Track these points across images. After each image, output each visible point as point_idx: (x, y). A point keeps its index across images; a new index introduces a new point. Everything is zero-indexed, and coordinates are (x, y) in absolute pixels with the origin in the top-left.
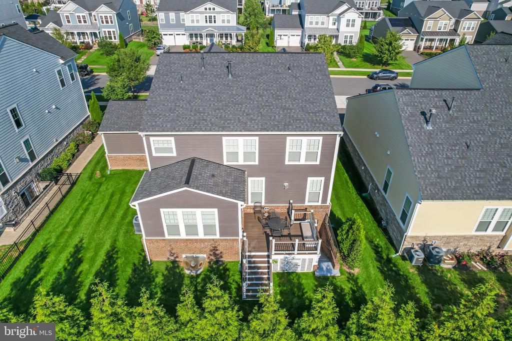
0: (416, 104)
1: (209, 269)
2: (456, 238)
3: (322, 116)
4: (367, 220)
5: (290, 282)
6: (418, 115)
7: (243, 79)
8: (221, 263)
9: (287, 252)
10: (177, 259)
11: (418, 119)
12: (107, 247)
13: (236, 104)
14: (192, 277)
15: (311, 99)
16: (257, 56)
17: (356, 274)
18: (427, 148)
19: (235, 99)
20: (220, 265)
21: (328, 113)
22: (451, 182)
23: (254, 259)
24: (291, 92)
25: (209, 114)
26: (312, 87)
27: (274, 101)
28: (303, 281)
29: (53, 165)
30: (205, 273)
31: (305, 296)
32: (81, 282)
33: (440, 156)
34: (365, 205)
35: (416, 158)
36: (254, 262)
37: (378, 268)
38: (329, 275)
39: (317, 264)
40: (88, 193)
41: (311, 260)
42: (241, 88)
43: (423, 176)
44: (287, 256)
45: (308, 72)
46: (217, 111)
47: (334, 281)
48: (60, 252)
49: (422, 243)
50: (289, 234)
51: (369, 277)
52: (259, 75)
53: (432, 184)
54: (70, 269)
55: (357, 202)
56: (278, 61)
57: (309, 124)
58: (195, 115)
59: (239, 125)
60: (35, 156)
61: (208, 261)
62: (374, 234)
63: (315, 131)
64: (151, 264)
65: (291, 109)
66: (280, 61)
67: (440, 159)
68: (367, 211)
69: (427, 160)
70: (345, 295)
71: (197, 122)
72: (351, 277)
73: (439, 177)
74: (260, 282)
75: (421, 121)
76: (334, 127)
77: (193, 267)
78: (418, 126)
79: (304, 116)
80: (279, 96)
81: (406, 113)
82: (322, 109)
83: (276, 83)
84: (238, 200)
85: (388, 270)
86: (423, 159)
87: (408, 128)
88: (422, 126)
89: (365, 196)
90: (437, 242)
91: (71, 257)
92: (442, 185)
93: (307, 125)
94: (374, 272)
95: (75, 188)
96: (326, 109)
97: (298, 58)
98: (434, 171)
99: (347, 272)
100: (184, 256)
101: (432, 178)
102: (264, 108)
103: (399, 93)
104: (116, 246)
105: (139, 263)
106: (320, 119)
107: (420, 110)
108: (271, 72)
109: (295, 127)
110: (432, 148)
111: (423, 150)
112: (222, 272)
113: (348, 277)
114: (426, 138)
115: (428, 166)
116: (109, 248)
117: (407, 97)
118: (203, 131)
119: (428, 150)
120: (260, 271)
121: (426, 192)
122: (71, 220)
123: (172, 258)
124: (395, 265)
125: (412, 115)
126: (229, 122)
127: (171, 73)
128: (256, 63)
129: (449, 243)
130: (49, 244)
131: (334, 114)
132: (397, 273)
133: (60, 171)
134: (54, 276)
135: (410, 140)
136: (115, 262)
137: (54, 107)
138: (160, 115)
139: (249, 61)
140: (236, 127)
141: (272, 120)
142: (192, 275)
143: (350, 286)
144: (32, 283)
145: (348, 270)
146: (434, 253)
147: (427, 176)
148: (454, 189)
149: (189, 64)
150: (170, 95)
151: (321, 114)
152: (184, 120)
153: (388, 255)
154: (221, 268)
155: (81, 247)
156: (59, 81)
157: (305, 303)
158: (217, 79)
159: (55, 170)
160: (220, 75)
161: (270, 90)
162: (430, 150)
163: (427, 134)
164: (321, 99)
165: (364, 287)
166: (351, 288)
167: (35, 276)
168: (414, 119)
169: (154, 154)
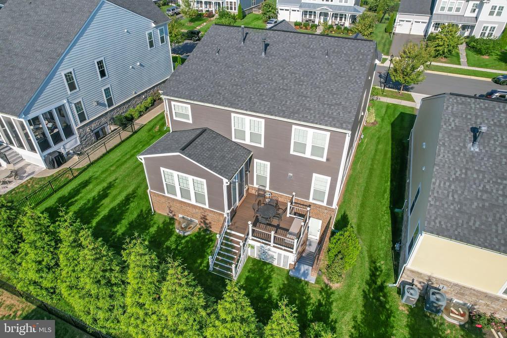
0: (469, 117)
1: (197, 234)
2: (473, 292)
3: (337, 110)
4: (383, 238)
5: (261, 271)
6: (466, 130)
7: (274, 59)
8: (209, 232)
9: (263, 241)
10: (175, 217)
11: (463, 135)
12: (130, 190)
13: (255, 83)
14: (179, 237)
15: (334, 90)
16: (300, 37)
17: (333, 288)
18: (459, 173)
19: (257, 78)
20: (207, 234)
21: (344, 108)
22: (475, 221)
23: (232, 238)
24: (316, 78)
25: (225, 89)
26: (342, 77)
27: (294, 86)
28: (274, 276)
29: (127, 114)
30: (191, 236)
31: (268, 290)
32: (99, 212)
33: (474, 186)
34: (390, 222)
35: (438, 181)
36: (232, 241)
37: (364, 291)
38: (303, 279)
39: (293, 263)
40: (141, 142)
41: (286, 258)
42: (268, 68)
43: (437, 203)
44: (263, 245)
45: (346, 61)
46: (235, 87)
47: (306, 287)
48: (98, 185)
49: (426, 283)
50: (278, 225)
51: (347, 296)
52: (293, 57)
53: (446, 216)
54: (97, 199)
55: (383, 215)
56: (320, 44)
57: (318, 116)
58: (214, 87)
59: (247, 104)
60: (112, 102)
61: (200, 227)
62: (382, 255)
63: (320, 124)
64: (154, 215)
65: (306, 97)
66: (322, 45)
67: (472, 189)
68: (390, 228)
69: (453, 187)
70: (309, 304)
71: (212, 94)
72: (325, 289)
73: (459, 211)
74: (230, 261)
75: (467, 138)
76: (344, 124)
77: (182, 228)
78: (459, 144)
79: (316, 107)
80: (301, 81)
81: (450, 125)
82: (341, 102)
83: (306, 67)
84: (223, 176)
85: (374, 298)
86: (448, 184)
87: (444, 144)
88: (464, 145)
89: (397, 213)
90: (445, 287)
91: (102, 191)
92: (460, 221)
93: (315, 117)
94: (356, 293)
95: (134, 136)
96: (346, 103)
97: (343, 43)
98: (456, 202)
99: (325, 283)
100: (181, 216)
101: (449, 210)
102: (281, 91)
103: (451, 100)
104: (137, 191)
105: (146, 211)
106: (332, 113)
107: (471, 124)
108: (306, 55)
109: (301, 116)
110: (466, 174)
111: (452, 173)
112: (207, 241)
113: (322, 289)
114: (464, 160)
115: (450, 195)
116: (131, 192)
117: (460, 106)
118: (213, 104)
119: (460, 175)
120: (234, 250)
121: (433, 223)
122: (117, 161)
123: (171, 215)
124: (385, 296)
125: (457, 128)
126: (240, 99)
127: (212, 44)
128: (296, 44)
129: (463, 294)
130: (94, 176)
131: (351, 110)
132: (382, 305)
133: (131, 119)
134: (84, 202)
135: (439, 158)
136: (129, 204)
137: (138, 64)
138: (185, 82)
139: (289, 41)
140: (244, 105)
141: (282, 104)
142: (180, 235)
143: (319, 297)
144: (70, 201)
145: (327, 282)
146: (433, 298)
147: (443, 205)
148: (475, 231)
149: (232, 38)
150: (202, 65)
151: (336, 108)
152: (202, 90)
153: (384, 282)
154: (207, 237)
155: (113, 185)
156: (148, 42)
157: (264, 296)
158: (250, 56)
159: (126, 118)
160: (255, 52)
161: (295, 73)
162: (463, 176)
163: (467, 156)
164: (345, 92)
165: (334, 304)
166: (319, 300)
167: (74, 198)
168: (458, 134)
169: (175, 118)
